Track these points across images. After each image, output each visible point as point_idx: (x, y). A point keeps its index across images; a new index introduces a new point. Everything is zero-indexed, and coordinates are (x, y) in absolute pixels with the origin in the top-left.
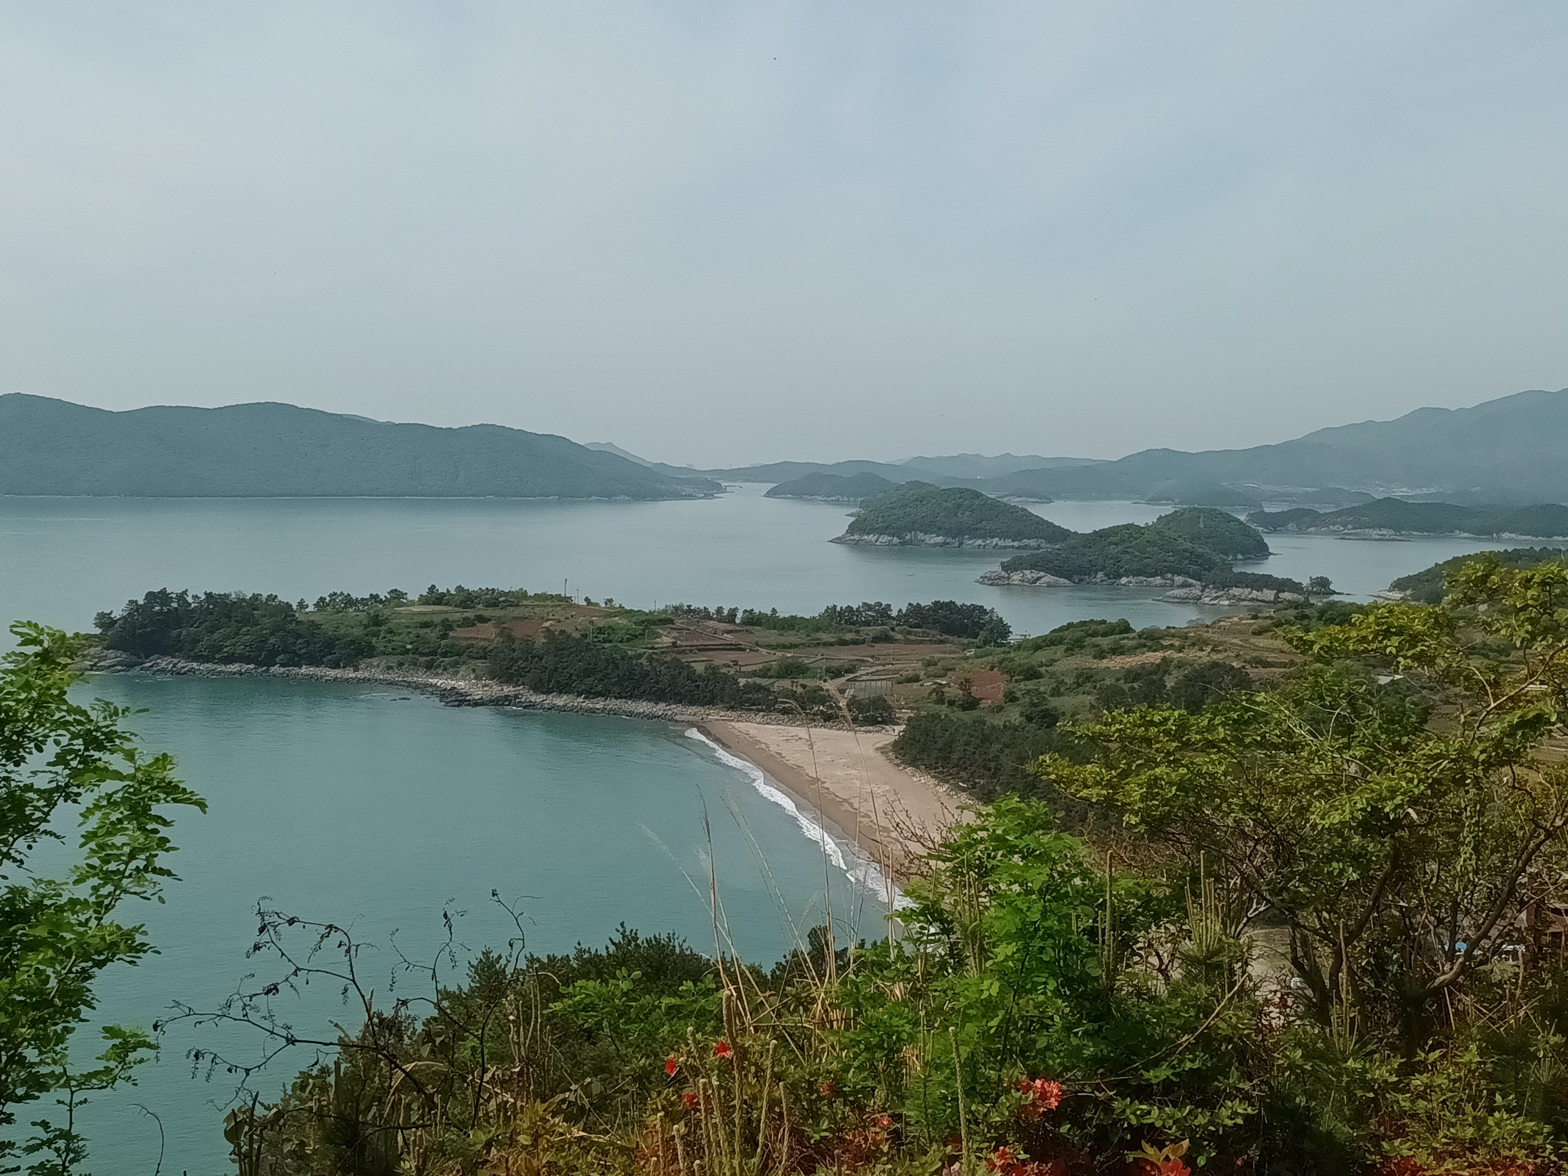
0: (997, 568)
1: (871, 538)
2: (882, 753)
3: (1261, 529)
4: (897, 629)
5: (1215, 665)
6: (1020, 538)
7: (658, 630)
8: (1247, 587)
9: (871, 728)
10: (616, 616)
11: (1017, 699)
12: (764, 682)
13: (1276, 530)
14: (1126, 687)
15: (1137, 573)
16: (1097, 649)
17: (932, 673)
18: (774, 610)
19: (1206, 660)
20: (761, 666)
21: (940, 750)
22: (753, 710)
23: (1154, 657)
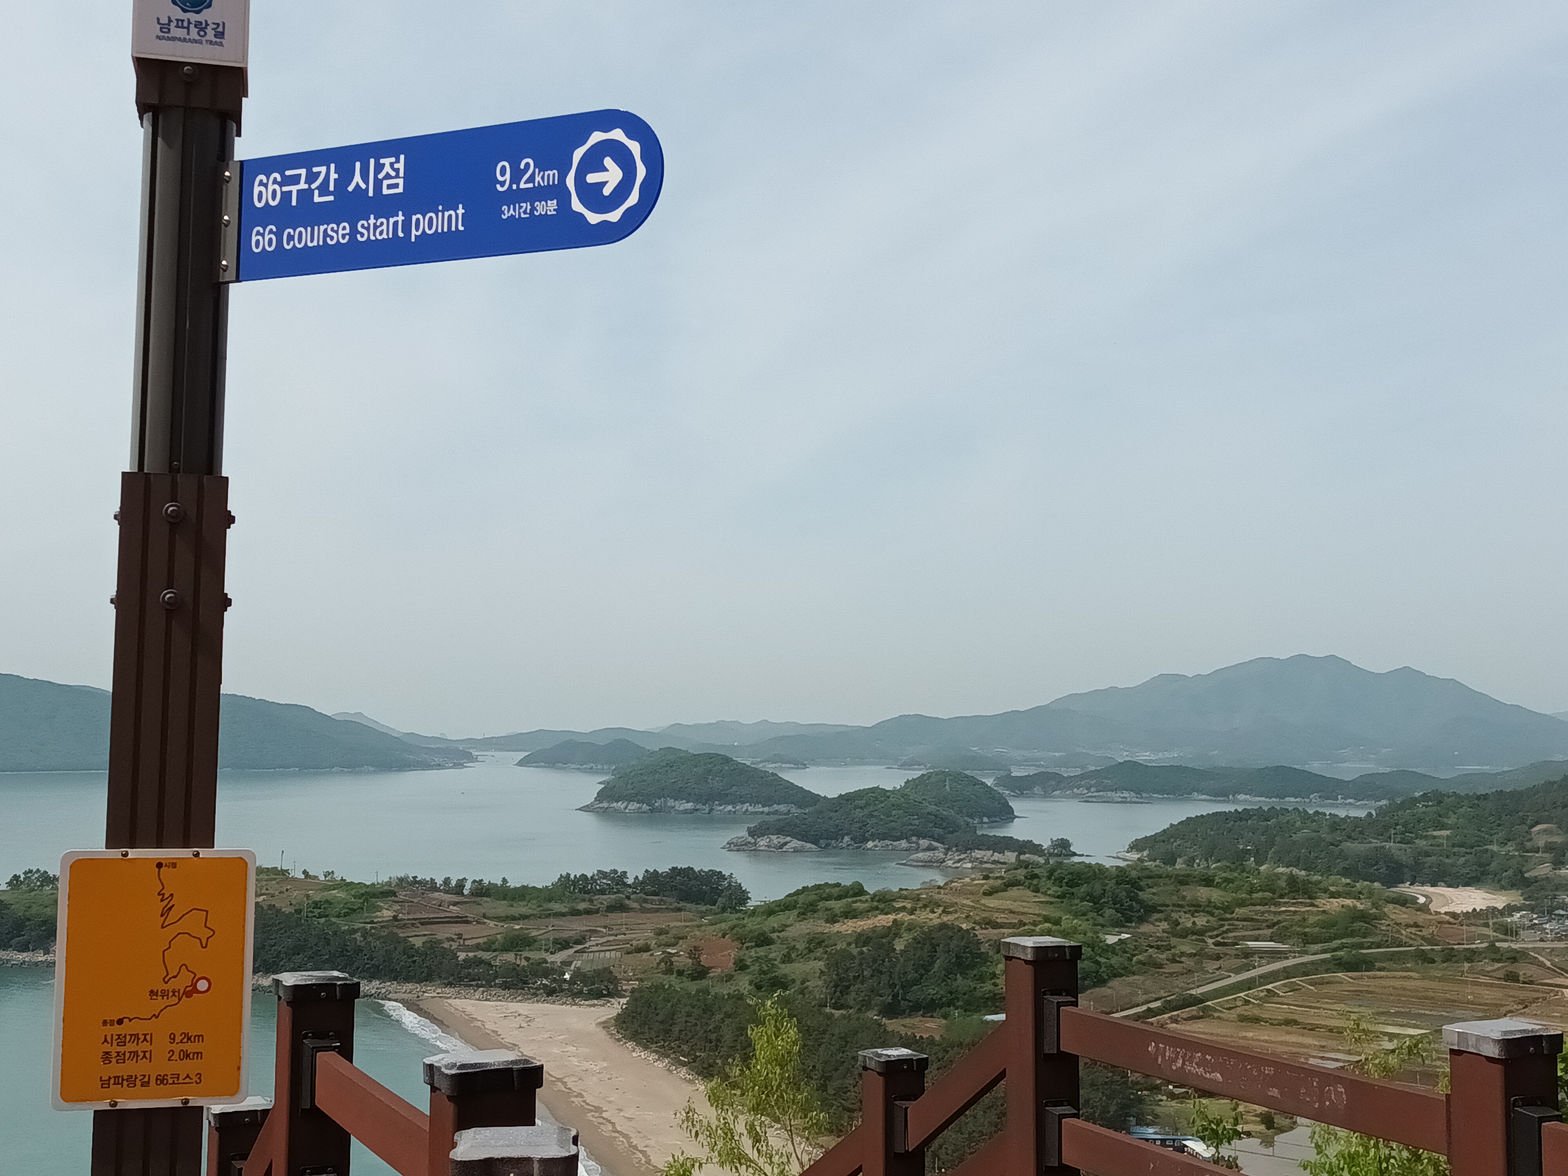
0: (744, 833)
1: (621, 805)
2: (603, 1027)
3: (1007, 792)
4: (632, 897)
5: (943, 926)
6: (770, 803)
7: (379, 903)
8: (989, 849)
9: (596, 1002)
10: (334, 889)
11: (747, 967)
12: (486, 956)
13: (1023, 794)
14: (855, 951)
15: (883, 838)
16: (829, 912)
17: (663, 942)
18: (504, 880)
19: (937, 922)
20: (485, 940)
21: (662, 1022)
22: (472, 985)
23: (885, 920)
